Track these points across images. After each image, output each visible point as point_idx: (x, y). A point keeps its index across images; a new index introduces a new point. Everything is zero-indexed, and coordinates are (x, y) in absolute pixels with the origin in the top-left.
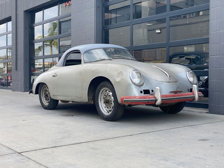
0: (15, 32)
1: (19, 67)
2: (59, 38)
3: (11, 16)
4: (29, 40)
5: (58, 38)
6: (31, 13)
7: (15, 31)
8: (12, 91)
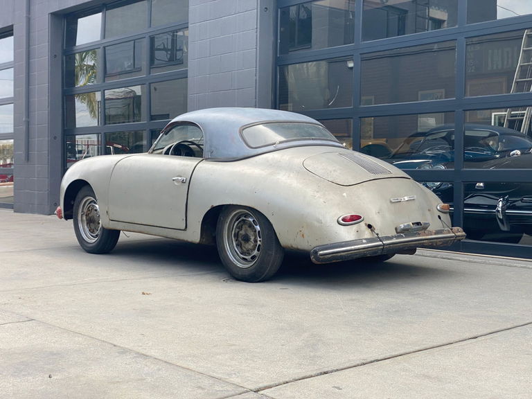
0: (24, 65)
1: (34, 153)
2: (150, 83)
3: (12, 26)
4: (63, 87)
5: (147, 83)
6: (67, 20)
7: (24, 62)
8: (15, 212)
